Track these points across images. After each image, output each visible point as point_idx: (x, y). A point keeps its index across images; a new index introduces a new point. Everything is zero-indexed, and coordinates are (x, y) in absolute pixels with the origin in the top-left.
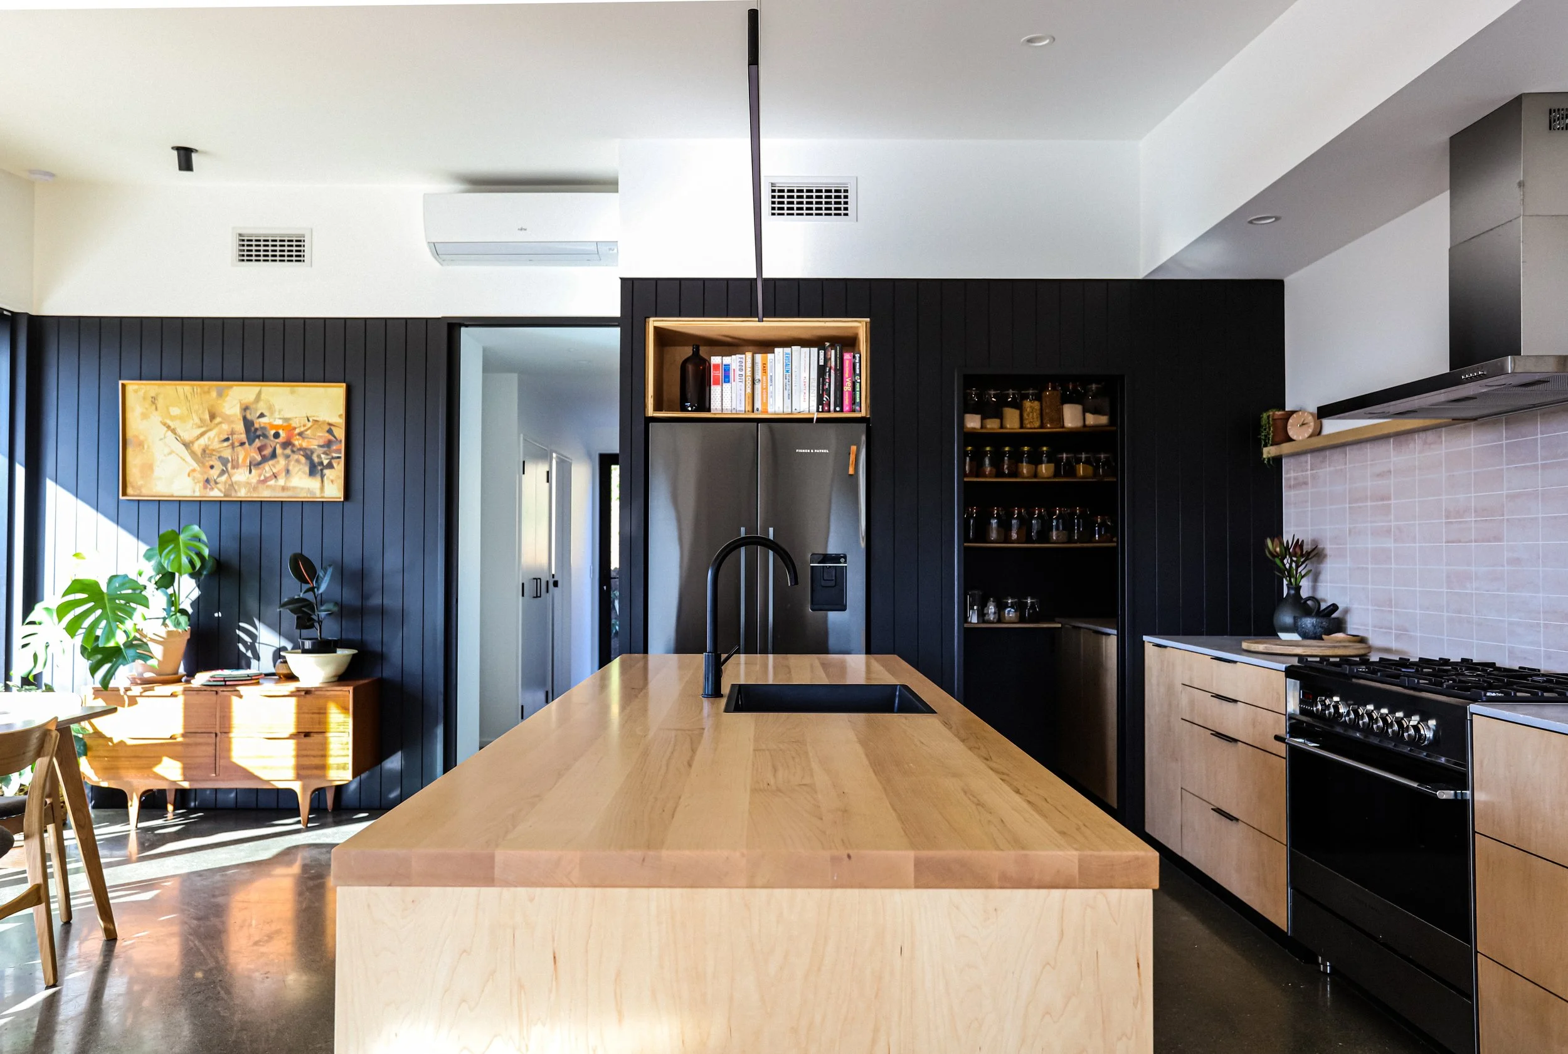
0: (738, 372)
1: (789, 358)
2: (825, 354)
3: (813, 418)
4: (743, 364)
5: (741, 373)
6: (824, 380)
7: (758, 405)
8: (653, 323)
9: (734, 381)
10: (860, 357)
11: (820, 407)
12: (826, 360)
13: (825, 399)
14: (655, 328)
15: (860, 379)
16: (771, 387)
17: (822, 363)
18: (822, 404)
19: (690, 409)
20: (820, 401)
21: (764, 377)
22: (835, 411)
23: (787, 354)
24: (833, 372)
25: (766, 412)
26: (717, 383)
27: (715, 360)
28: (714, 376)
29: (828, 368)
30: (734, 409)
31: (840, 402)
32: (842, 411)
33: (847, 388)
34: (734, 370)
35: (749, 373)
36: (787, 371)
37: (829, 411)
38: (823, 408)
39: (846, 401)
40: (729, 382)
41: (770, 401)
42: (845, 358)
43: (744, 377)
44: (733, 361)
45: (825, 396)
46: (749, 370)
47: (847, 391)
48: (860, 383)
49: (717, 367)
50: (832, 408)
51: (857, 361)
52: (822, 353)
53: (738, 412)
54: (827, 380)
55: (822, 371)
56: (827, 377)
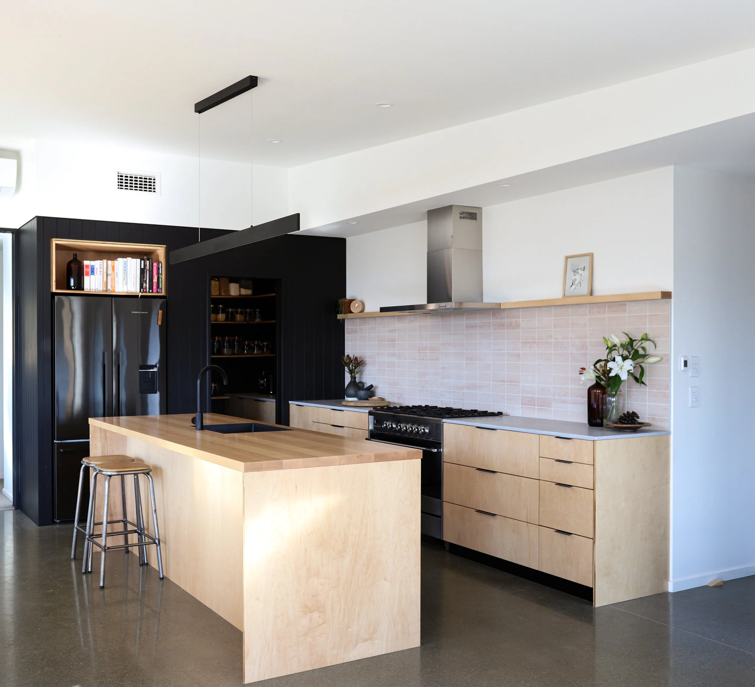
0: (99, 270)
1: (126, 264)
2: (144, 262)
3: (139, 296)
4: (102, 266)
5: (101, 270)
6: (144, 276)
7: (109, 287)
8: (55, 242)
9: (97, 274)
10: (162, 265)
11: (142, 289)
12: (145, 265)
13: (144, 286)
14: (56, 245)
15: (162, 276)
16: (117, 278)
17: (142, 267)
18: (143, 288)
19: (73, 288)
20: (141, 286)
21: (113, 273)
22: (149, 292)
23: (124, 261)
24: (148, 272)
25: (114, 292)
26: (87, 274)
27: (86, 263)
28: (86, 271)
29: (146, 270)
30: (97, 289)
31: (151, 287)
32: (152, 292)
33: (155, 280)
34: (97, 268)
35: (105, 271)
36: (125, 271)
37: (146, 292)
38: (143, 290)
39: (155, 287)
40: (94, 274)
41: (116, 286)
42: (154, 265)
43: (102, 273)
44: (97, 264)
45: (145, 284)
46: (105, 269)
47: (155, 282)
48: (162, 278)
49: (87, 266)
50: (148, 290)
51: (160, 267)
52: (143, 262)
53: (99, 291)
54: (145, 276)
55: (142, 271)
56: (145, 274)
